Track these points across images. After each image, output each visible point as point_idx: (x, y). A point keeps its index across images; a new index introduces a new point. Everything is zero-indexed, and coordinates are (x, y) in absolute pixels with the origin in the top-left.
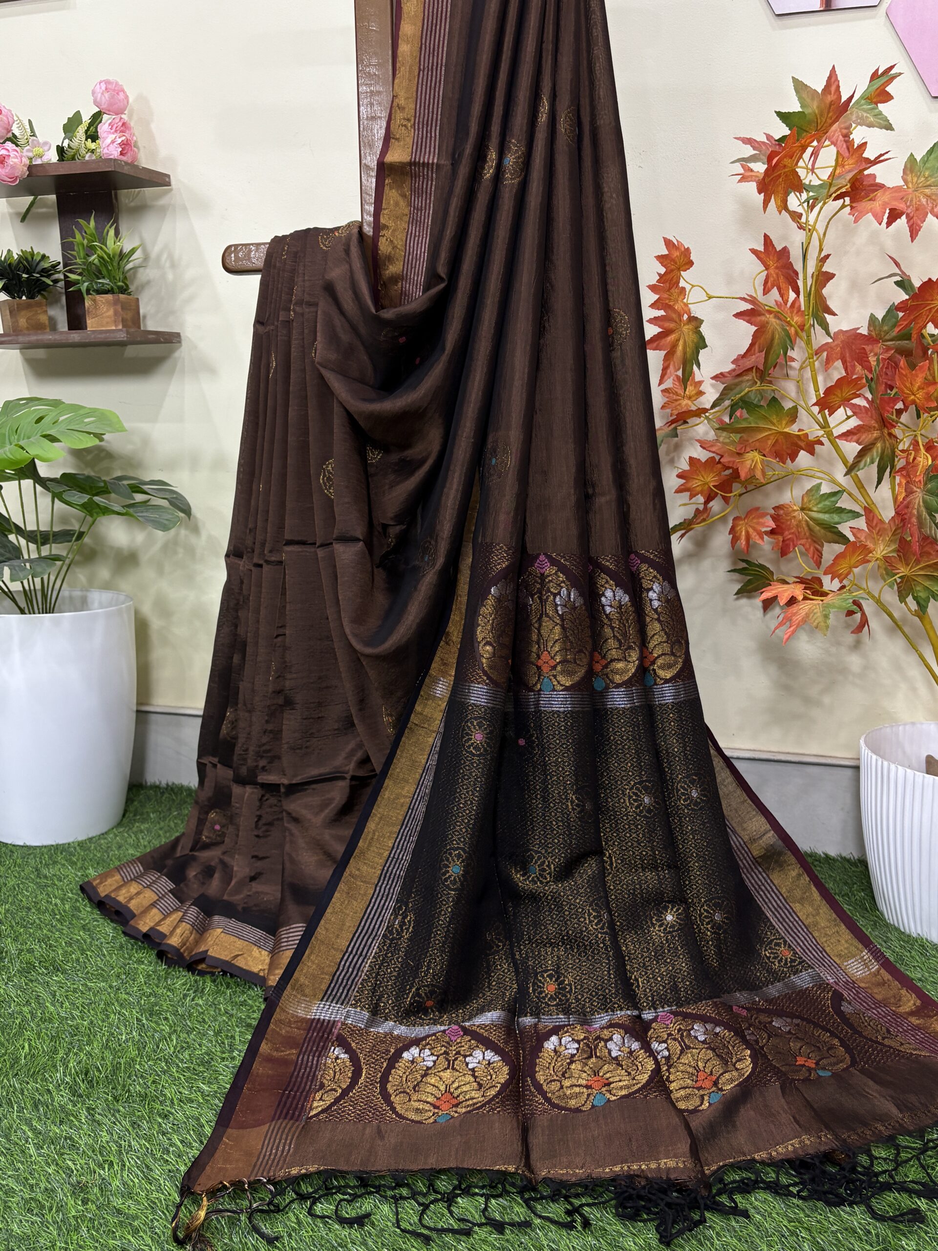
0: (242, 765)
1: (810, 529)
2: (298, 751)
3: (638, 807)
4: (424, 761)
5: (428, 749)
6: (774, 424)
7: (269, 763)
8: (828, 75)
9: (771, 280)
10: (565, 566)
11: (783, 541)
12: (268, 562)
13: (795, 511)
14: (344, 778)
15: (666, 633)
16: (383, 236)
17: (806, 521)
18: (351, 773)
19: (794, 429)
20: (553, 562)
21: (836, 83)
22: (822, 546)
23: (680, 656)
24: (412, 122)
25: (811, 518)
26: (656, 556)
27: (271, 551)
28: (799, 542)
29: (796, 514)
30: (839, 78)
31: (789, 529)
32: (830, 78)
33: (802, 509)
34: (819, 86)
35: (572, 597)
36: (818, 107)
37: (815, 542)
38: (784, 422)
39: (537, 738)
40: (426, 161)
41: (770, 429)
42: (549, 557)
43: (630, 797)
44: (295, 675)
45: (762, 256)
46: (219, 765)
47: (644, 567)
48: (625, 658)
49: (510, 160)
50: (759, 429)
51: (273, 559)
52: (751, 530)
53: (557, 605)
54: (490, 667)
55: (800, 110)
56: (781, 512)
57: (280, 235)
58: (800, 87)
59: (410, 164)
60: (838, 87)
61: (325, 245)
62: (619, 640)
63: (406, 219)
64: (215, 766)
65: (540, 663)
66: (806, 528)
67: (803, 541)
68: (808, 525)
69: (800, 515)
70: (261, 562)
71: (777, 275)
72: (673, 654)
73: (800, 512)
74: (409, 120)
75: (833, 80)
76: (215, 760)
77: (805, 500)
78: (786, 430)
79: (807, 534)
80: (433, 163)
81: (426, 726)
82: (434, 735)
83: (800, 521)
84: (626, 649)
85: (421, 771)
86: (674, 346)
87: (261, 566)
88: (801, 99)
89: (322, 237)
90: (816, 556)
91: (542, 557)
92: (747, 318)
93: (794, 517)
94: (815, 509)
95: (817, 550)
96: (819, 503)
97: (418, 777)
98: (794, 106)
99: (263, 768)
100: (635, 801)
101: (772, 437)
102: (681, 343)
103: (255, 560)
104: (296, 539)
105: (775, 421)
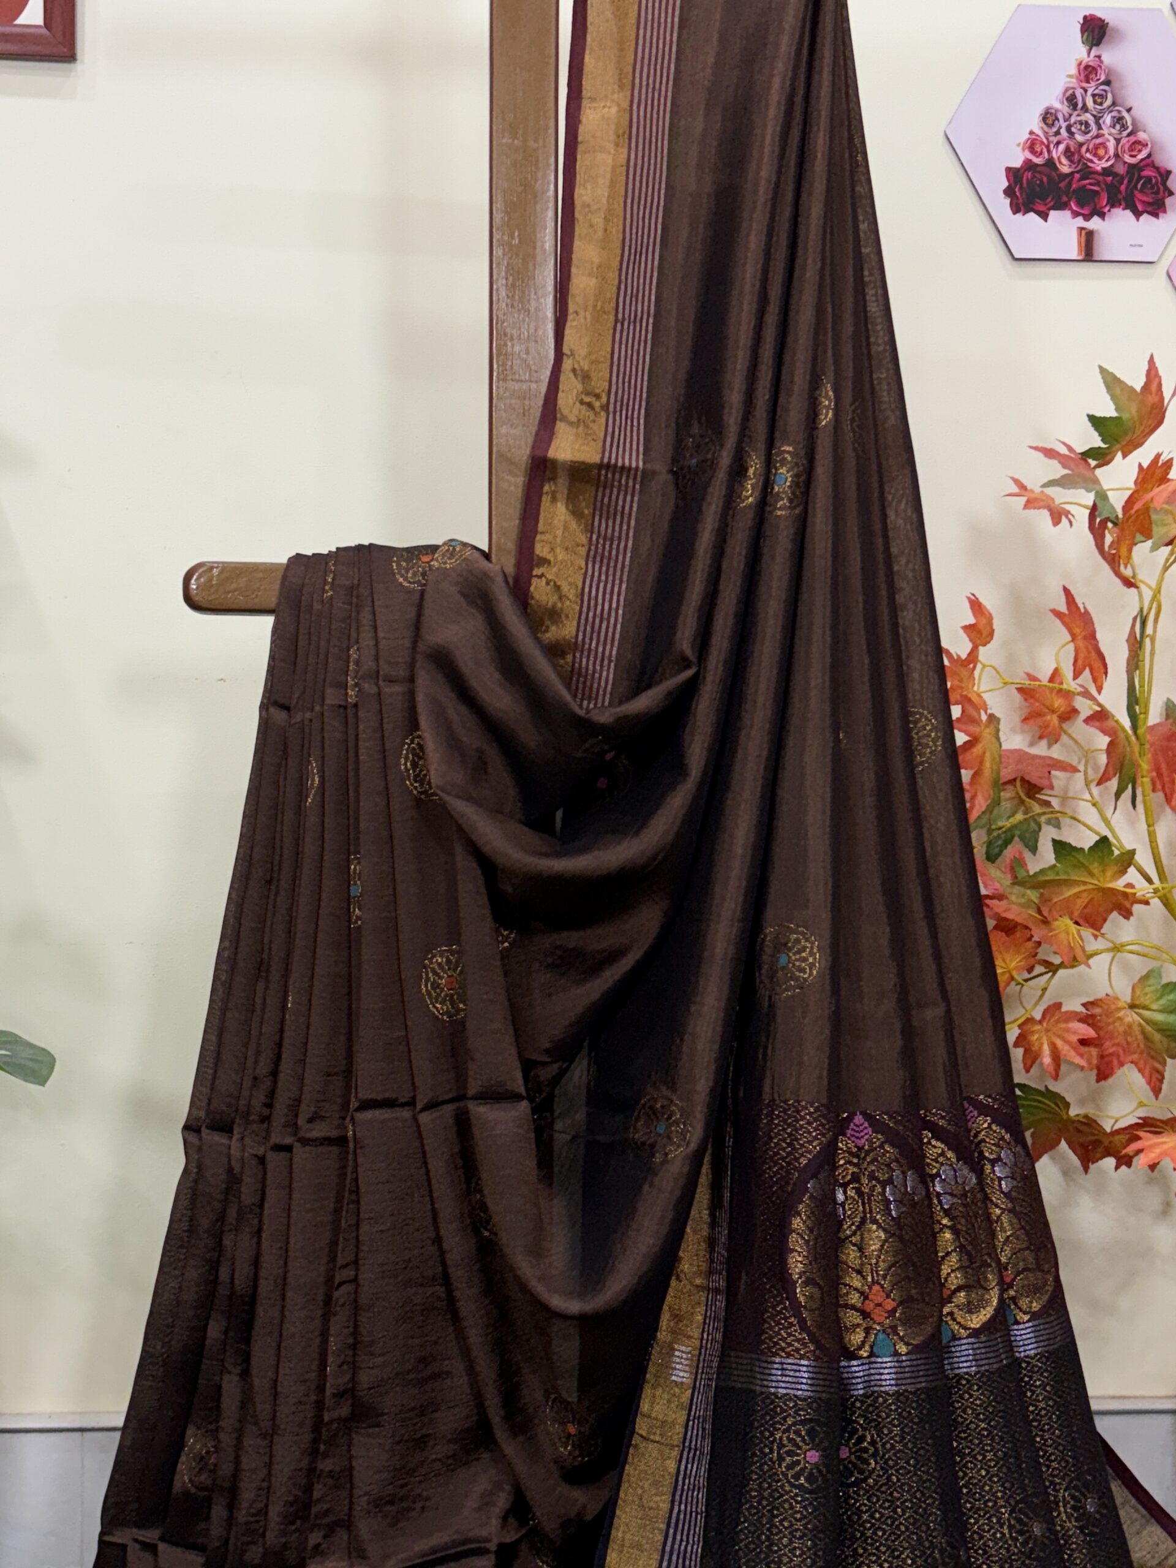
0: (249, 1543)
1: (1147, 1038)
2: (388, 1508)
3: (1025, 1543)
4: (665, 1506)
5: (669, 1481)
6: (1091, 875)
7: (325, 1537)
8: (1146, 367)
9: (1081, 656)
10: (897, 1133)
11: (1102, 1057)
12: (305, 1142)
13: (1119, 1009)
14: (486, 1551)
15: (1027, 1234)
16: (540, 577)
17: (1140, 1025)
18: (495, 1541)
19: (1119, 884)
20: (876, 1125)
21: (1157, 380)
22: (1164, 1064)
23: (1049, 1271)
24: (604, 399)
25: (1148, 1021)
26: (1002, 1103)
27: (310, 1120)
28: (1130, 1058)
29: (1121, 1014)
30: (1161, 373)
31: (1112, 1038)
32: (1149, 372)
33: (1132, 1006)
34: (1137, 382)
35: (909, 1184)
36: (1137, 411)
37: (1153, 1058)
38: (1109, 873)
39: (873, 1443)
40: (627, 464)
41: (1085, 883)
42: (868, 1117)
43: (1010, 1527)
44: (380, 1360)
45: (1067, 620)
46: (162, 1546)
47: (984, 1122)
48: (979, 1281)
49: (785, 478)
50: (1068, 883)
51: (314, 1134)
52: (1059, 1043)
53: (887, 1202)
54: (819, 1327)
55: (1114, 414)
56: (1097, 1011)
57: (308, 552)
58: (1111, 381)
59: (600, 466)
60: (1160, 385)
61: (406, 579)
62: (968, 1253)
63: (583, 551)
64: (151, 1548)
65: (869, 1306)
66: (1140, 1037)
67: (1135, 1057)
68: (1143, 1032)
69: (1131, 1017)
70: (288, 1140)
71: (1087, 648)
72: (1039, 1268)
73: (1129, 1012)
74: (598, 397)
75: (1153, 373)
76: (151, 1535)
77: (1138, 992)
78: (1111, 885)
79: (1142, 1046)
80: (637, 468)
81: (657, 1438)
82: (676, 1453)
83: (1130, 1026)
84: (980, 1267)
85: (663, 1526)
86: (981, 762)
87: (288, 1149)
88: (1114, 398)
89: (399, 565)
90: (1154, 1079)
91: (859, 1119)
92: (1097, 724)
93: (1120, 1019)
94: (1154, 1007)
95: (1158, 1071)
96: (1161, 997)
97: (660, 1538)
98: (1107, 409)
99: (317, 1546)
100: (1021, 1533)
101: (1085, 895)
102: (988, 755)
103: (275, 1139)
104: (379, 1097)
105: (1095, 871)
